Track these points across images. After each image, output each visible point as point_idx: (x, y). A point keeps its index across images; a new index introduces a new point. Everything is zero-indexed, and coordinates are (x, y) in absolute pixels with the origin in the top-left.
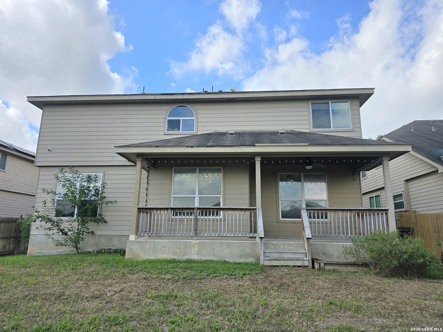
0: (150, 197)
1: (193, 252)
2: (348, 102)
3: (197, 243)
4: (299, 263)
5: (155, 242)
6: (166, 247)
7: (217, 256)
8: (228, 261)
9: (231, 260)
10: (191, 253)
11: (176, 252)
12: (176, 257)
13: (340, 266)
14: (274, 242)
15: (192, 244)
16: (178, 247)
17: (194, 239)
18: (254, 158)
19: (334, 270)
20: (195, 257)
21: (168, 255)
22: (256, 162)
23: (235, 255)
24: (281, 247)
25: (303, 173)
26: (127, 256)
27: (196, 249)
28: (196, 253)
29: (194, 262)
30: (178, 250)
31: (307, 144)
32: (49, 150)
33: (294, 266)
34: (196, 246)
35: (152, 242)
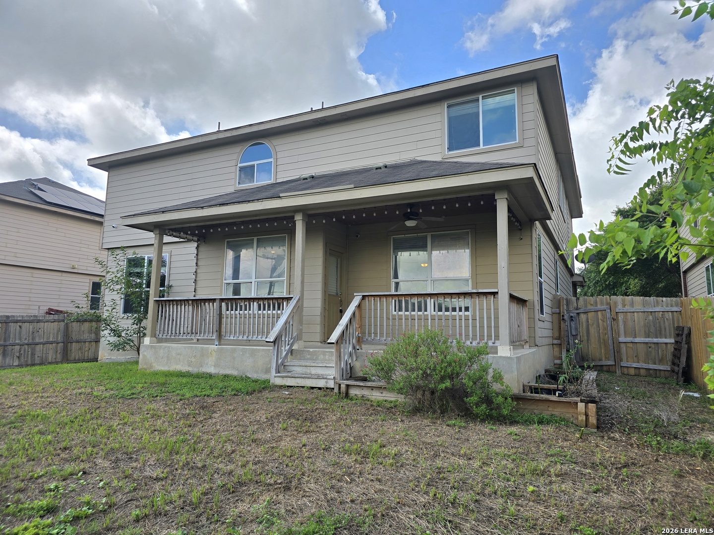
0: (199, 284)
1: (210, 363)
2: (513, 92)
3: (215, 350)
4: (321, 383)
5: (169, 347)
6: (181, 355)
7: (238, 369)
8: (250, 376)
9: (254, 376)
10: (207, 364)
11: (192, 362)
12: (190, 369)
13: (372, 389)
14: (311, 350)
15: (210, 351)
16: (194, 355)
17: (216, 344)
18: (293, 217)
19: (363, 396)
20: (212, 370)
21: (182, 365)
22: (297, 222)
23: (259, 369)
24: (319, 358)
25: (430, 234)
26: (140, 366)
27: (214, 358)
28: (213, 364)
29: (210, 376)
30: (193, 360)
31: (352, 186)
32: (113, 227)
33: (312, 388)
34: (214, 354)
35: (166, 347)
